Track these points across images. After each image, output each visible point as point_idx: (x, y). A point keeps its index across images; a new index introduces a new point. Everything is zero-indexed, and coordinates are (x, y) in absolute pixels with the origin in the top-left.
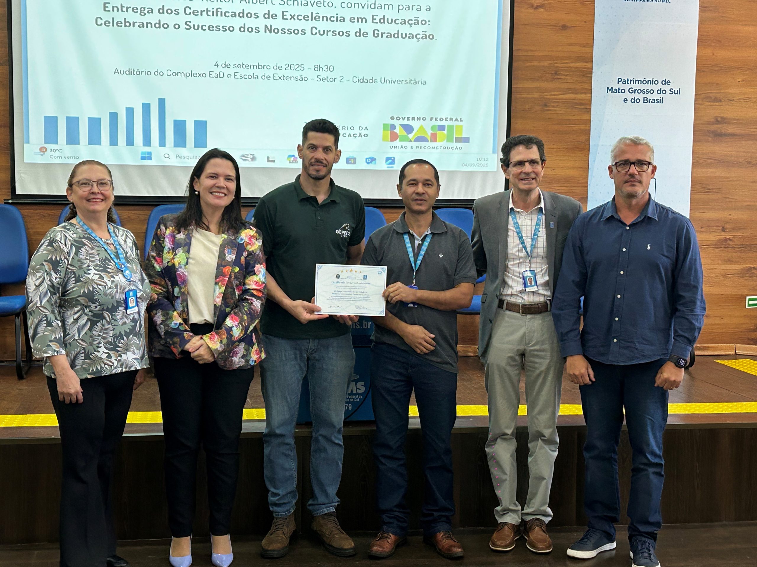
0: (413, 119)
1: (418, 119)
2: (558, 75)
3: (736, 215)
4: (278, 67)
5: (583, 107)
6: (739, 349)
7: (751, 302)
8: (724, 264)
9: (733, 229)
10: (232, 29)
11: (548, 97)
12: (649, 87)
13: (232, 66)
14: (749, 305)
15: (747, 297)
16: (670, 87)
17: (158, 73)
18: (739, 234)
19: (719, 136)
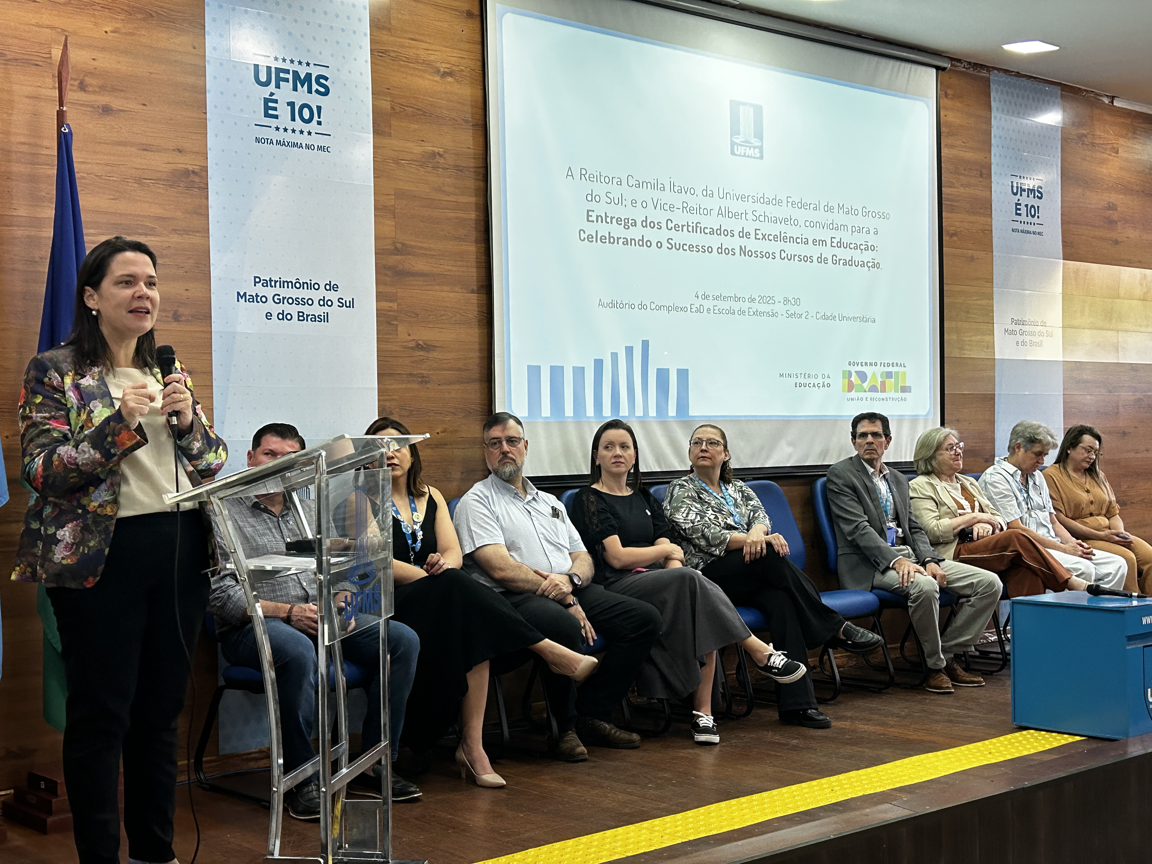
0: (866, 364)
1: (871, 364)
4: (753, 300)
10: (710, 249)
13: (711, 298)
17: (643, 306)
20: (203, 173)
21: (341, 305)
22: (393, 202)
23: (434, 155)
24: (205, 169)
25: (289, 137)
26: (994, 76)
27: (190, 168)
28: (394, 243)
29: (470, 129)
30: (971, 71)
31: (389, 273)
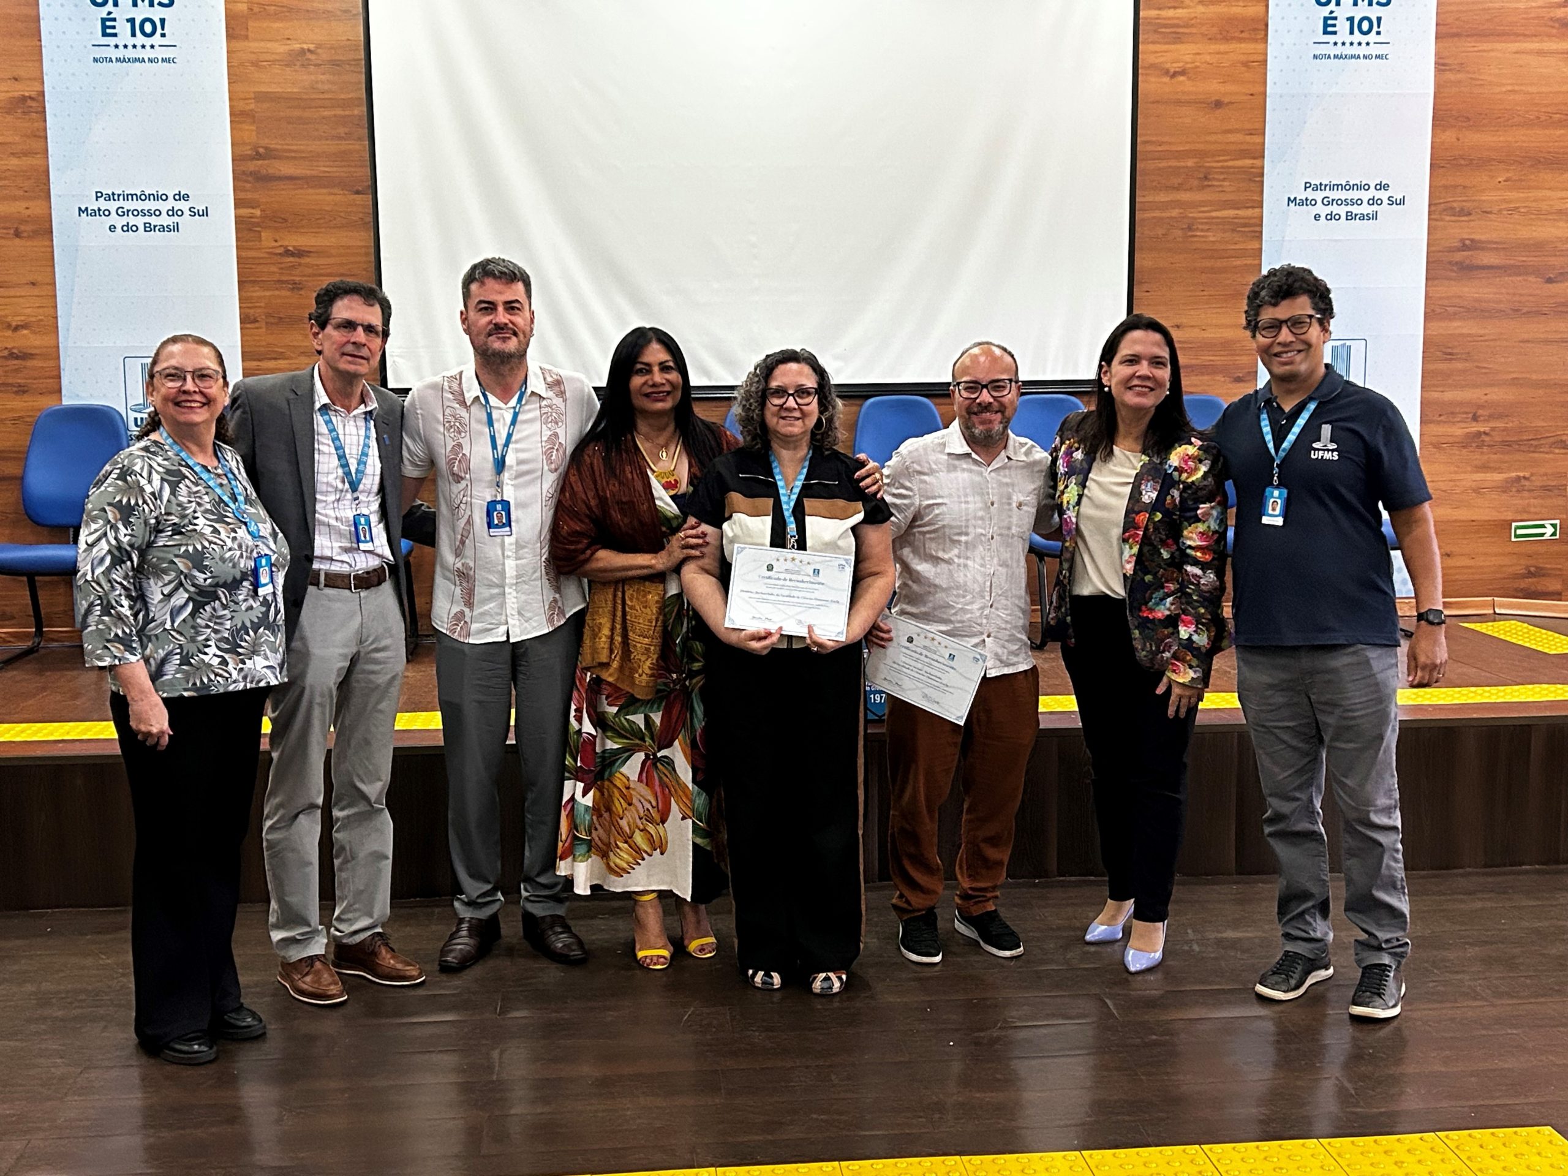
2: (1209, 180)
3: (1497, 395)
5: (1247, 229)
6: (1502, 606)
7: (1519, 532)
8: (1477, 472)
9: (1491, 417)
11: (1195, 215)
12: (1354, 195)
14: (1516, 536)
15: (1514, 525)
16: (1387, 194)
18: (1499, 424)
19: (1467, 270)
20: (41, 98)
21: (193, 214)
22: (252, 106)
23: (303, 52)
24: (42, 94)
25: (130, 53)
27: (27, 94)
28: (255, 148)
31: (250, 179)
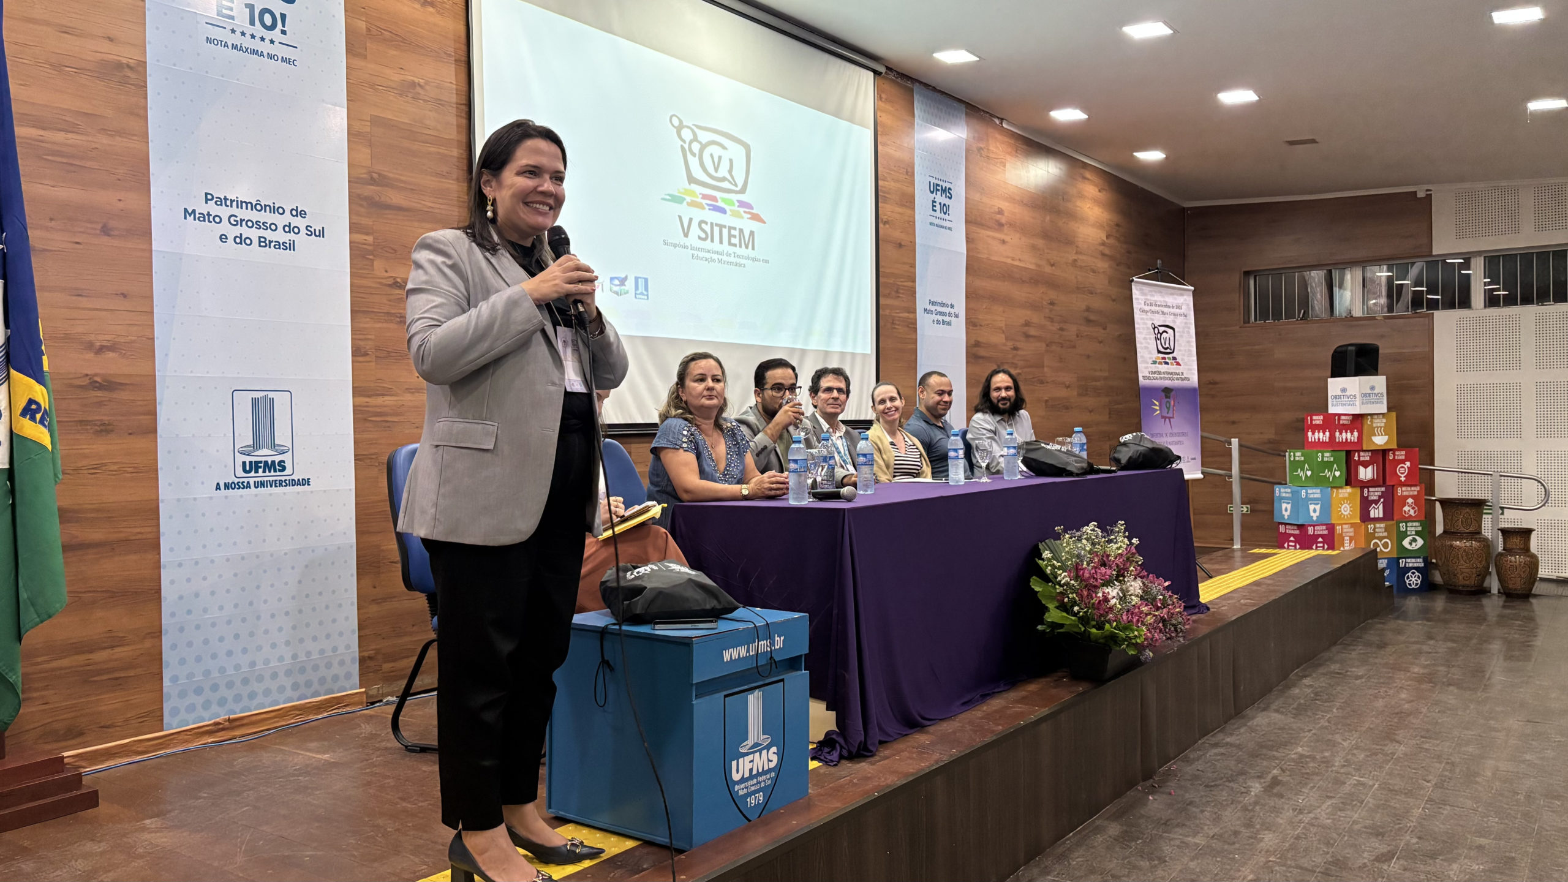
20: (140, 69)
21: (310, 233)
22: (368, 130)
23: (413, 85)
24: (143, 64)
25: (247, 42)
26: (916, 87)
27: (124, 61)
28: (370, 173)
29: (451, 63)
30: (899, 80)
31: (365, 203)
